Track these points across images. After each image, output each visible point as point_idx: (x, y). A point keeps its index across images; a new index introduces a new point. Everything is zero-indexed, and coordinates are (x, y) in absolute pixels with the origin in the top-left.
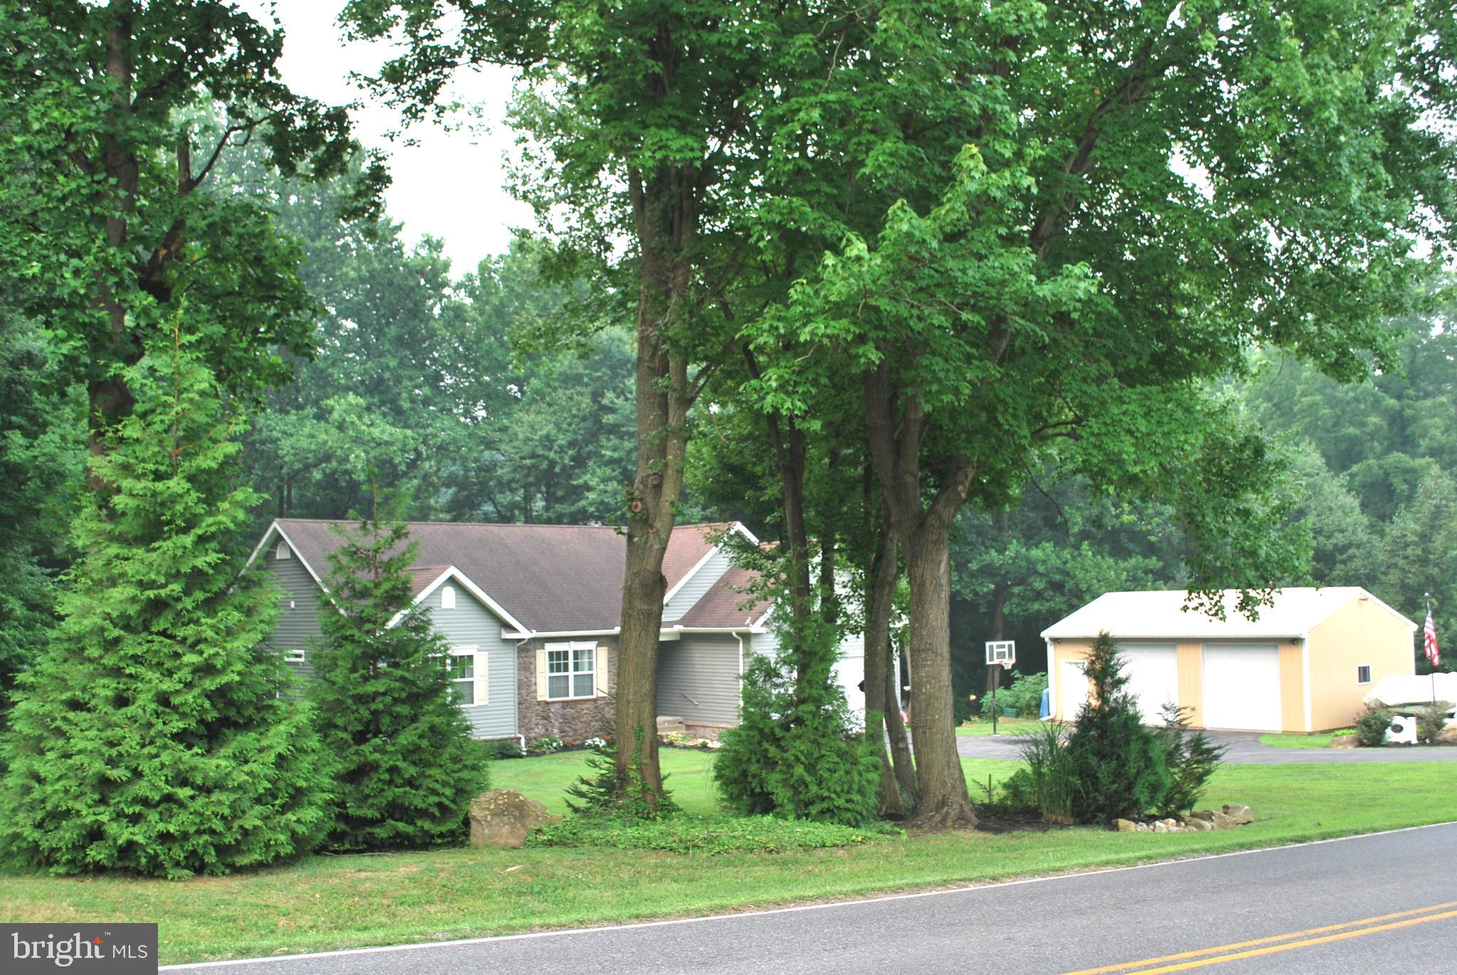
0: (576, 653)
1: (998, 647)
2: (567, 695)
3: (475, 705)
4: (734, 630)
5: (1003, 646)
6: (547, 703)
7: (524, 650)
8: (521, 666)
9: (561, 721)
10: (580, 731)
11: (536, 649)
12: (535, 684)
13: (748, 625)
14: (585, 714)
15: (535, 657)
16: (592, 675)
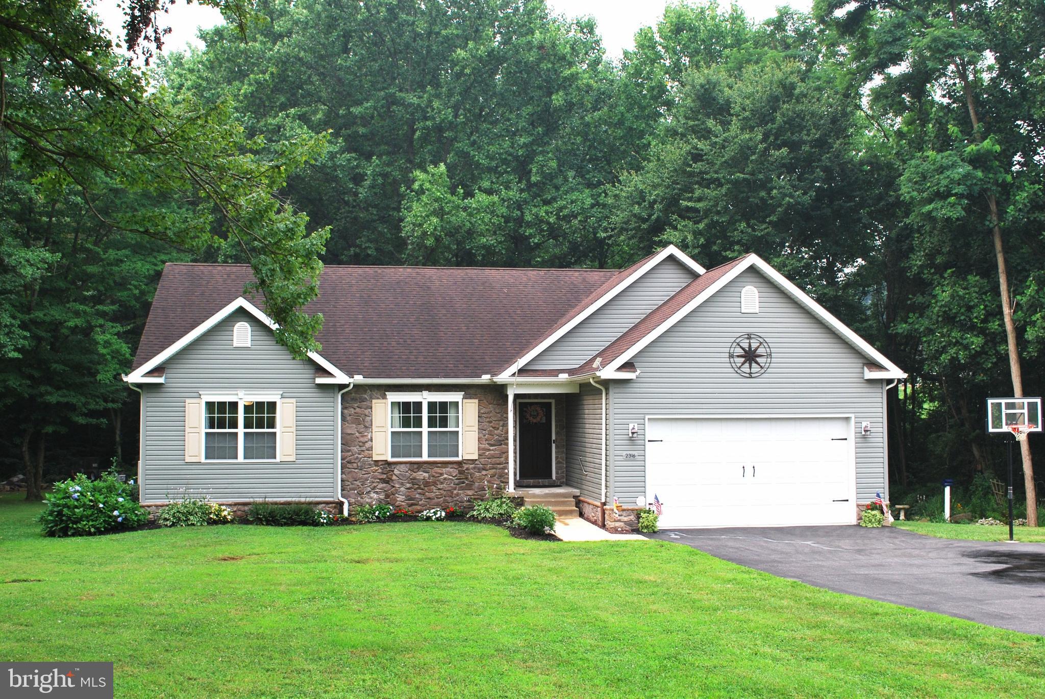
0: (432, 406)
1: (1010, 406)
2: (420, 456)
3: (278, 460)
4: (591, 377)
5: (1020, 406)
6: (386, 463)
7: (354, 400)
8: (348, 418)
9: (408, 485)
10: (436, 500)
11: (371, 398)
12: (371, 440)
13: (597, 369)
14: (445, 479)
15: (371, 408)
16: (457, 432)
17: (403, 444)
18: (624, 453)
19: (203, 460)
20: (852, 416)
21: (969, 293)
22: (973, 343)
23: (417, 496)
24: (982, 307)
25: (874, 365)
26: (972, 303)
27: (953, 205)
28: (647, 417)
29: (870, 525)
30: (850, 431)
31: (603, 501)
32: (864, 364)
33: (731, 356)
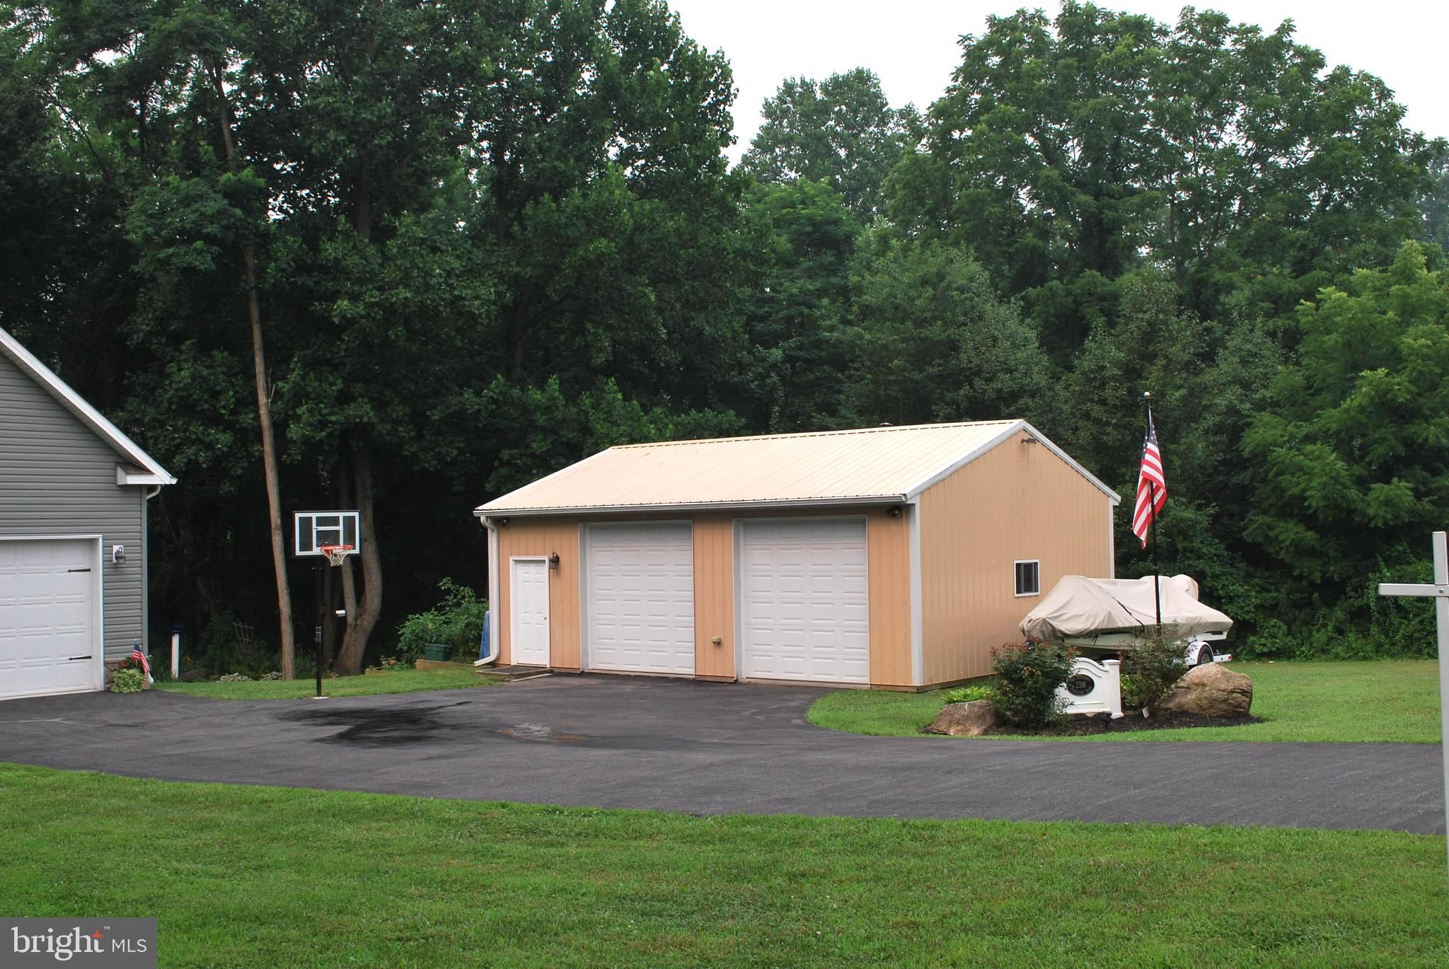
1: (321, 522)
5: (335, 521)
20: (100, 537)
21: (214, 374)
22: (217, 441)
24: (231, 393)
25: (131, 465)
26: (218, 388)
27: (200, 252)
29: (126, 690)
30: (95, 559)
32: (117, 464)
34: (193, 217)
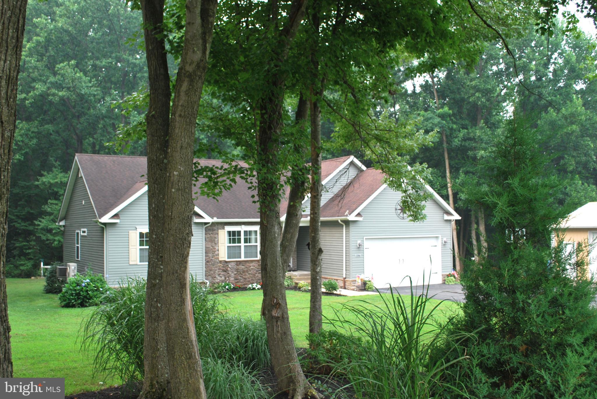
0: (245, 232)
2: (240, 258)
4: (339, 219)
6: (226, 262)
7: (209, 230)
8: (207, 239)
9: (235, 273)
10: (248, 279)
11: (218, 229)
12: (218, 250)
13: (347, 216)
14: (252, 269)
15: (218, 234)
16: (257, 246)
17: (233, 252)
18: (356, 255)
19: (139, 263)
20: (440, 236)
23: (240, 278)
24: (438, 183)
25: (449, 213)
28: (365, 238)
29: (450, 283)
30: (439, 243)
31: (344, 277)
32: (444, 213)
33: (396, 209)
34: (430, 125)
